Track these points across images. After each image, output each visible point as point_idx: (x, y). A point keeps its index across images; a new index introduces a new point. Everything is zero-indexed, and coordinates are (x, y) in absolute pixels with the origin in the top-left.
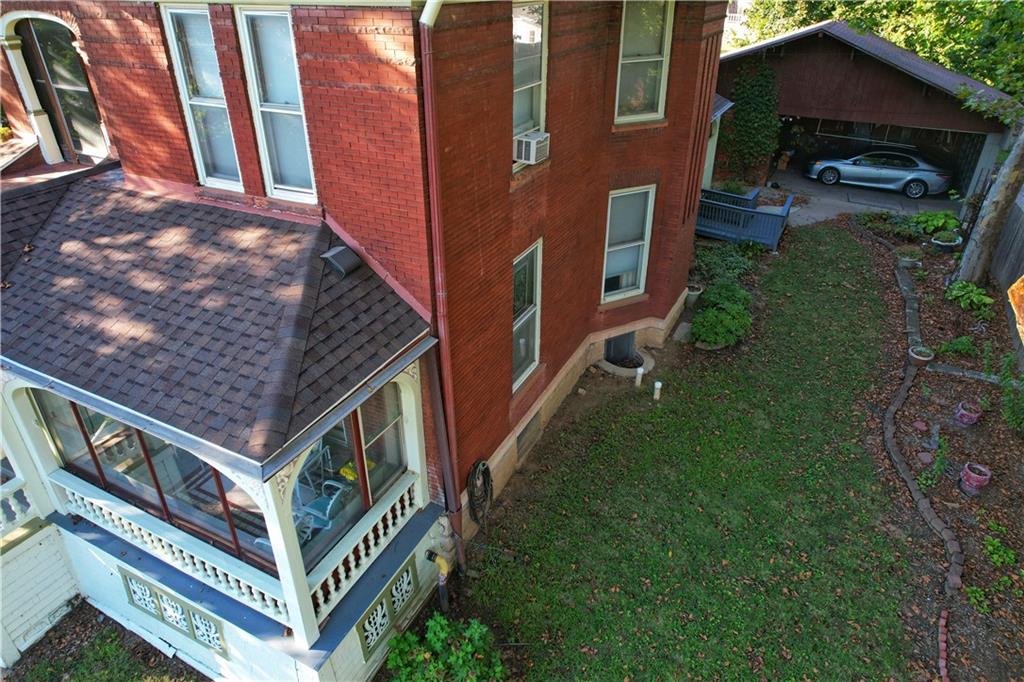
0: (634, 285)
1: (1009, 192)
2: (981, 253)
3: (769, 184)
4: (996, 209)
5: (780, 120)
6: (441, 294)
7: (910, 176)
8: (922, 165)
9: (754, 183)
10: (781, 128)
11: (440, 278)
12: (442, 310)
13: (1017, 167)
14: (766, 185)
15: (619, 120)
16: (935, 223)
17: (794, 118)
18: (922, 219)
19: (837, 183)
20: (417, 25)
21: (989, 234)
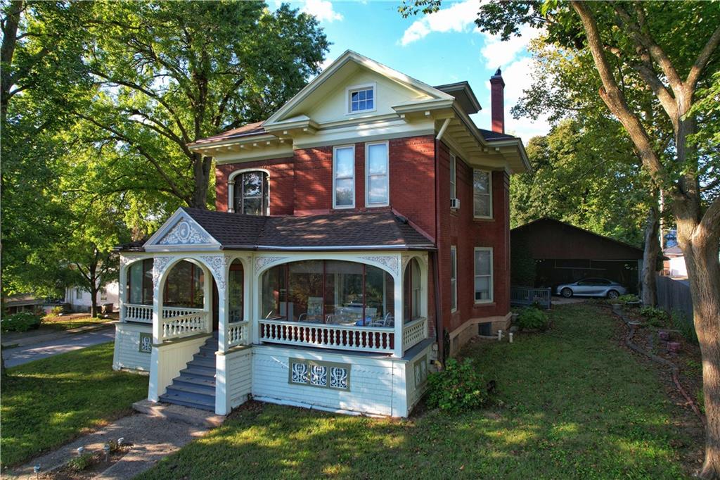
0: (488, 298)
5: (535, 262)
6: (439, 231)
8: (613, 283)
11: (439, 225)
12: (439, 237)
15: (475, 217)
17: (542, 260)
20: (435, 141)
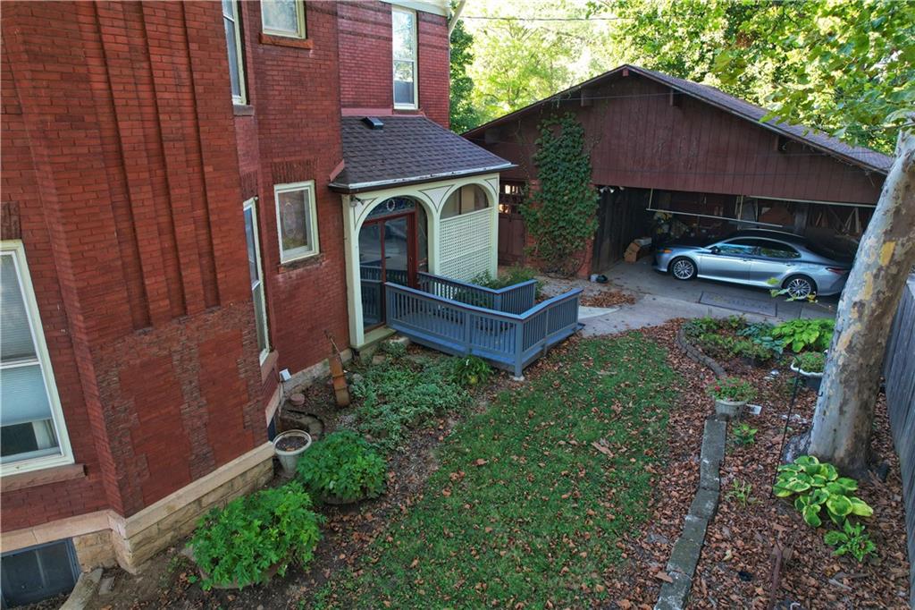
1: (882, 285)
2: (845, 402)
3: (594, 277)
4: (860, 317)
5: (599, 192)
7: (789, 269)
8: (805, 256)
9: (572, 275)
10: (598, 202)
13: (889, 235)
14: (589, 279)
16: (805, 337)
17: (616, 188)
18: (787, 330)
19: (694, 277)
21: (854, 366)
